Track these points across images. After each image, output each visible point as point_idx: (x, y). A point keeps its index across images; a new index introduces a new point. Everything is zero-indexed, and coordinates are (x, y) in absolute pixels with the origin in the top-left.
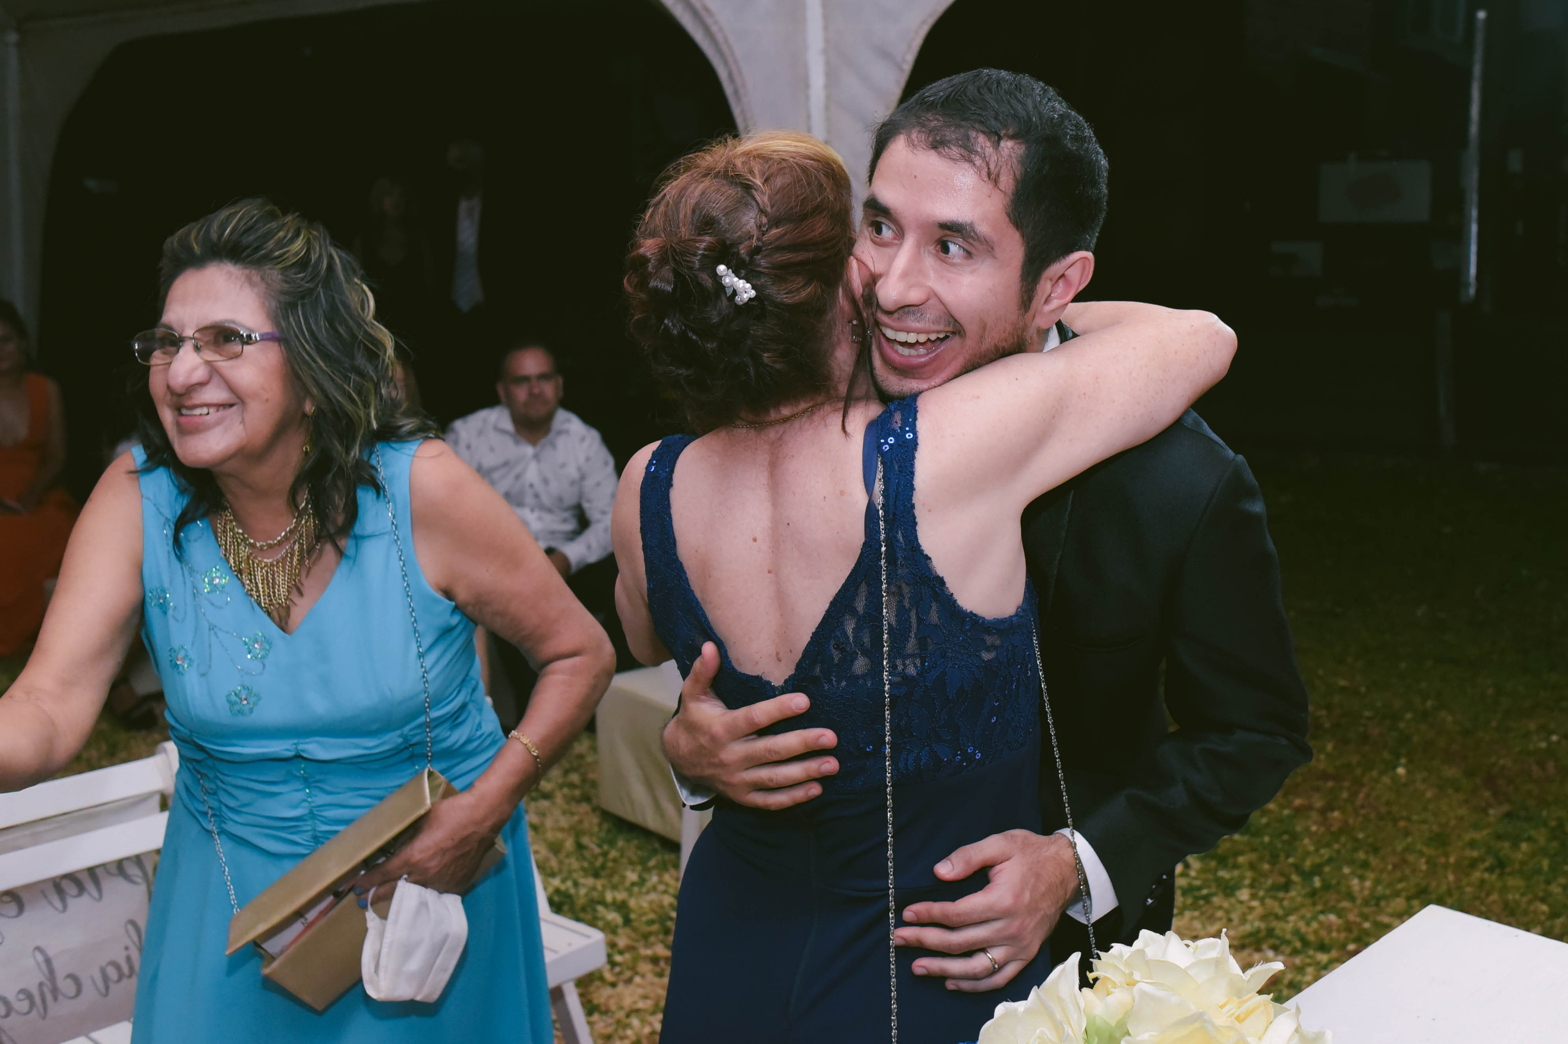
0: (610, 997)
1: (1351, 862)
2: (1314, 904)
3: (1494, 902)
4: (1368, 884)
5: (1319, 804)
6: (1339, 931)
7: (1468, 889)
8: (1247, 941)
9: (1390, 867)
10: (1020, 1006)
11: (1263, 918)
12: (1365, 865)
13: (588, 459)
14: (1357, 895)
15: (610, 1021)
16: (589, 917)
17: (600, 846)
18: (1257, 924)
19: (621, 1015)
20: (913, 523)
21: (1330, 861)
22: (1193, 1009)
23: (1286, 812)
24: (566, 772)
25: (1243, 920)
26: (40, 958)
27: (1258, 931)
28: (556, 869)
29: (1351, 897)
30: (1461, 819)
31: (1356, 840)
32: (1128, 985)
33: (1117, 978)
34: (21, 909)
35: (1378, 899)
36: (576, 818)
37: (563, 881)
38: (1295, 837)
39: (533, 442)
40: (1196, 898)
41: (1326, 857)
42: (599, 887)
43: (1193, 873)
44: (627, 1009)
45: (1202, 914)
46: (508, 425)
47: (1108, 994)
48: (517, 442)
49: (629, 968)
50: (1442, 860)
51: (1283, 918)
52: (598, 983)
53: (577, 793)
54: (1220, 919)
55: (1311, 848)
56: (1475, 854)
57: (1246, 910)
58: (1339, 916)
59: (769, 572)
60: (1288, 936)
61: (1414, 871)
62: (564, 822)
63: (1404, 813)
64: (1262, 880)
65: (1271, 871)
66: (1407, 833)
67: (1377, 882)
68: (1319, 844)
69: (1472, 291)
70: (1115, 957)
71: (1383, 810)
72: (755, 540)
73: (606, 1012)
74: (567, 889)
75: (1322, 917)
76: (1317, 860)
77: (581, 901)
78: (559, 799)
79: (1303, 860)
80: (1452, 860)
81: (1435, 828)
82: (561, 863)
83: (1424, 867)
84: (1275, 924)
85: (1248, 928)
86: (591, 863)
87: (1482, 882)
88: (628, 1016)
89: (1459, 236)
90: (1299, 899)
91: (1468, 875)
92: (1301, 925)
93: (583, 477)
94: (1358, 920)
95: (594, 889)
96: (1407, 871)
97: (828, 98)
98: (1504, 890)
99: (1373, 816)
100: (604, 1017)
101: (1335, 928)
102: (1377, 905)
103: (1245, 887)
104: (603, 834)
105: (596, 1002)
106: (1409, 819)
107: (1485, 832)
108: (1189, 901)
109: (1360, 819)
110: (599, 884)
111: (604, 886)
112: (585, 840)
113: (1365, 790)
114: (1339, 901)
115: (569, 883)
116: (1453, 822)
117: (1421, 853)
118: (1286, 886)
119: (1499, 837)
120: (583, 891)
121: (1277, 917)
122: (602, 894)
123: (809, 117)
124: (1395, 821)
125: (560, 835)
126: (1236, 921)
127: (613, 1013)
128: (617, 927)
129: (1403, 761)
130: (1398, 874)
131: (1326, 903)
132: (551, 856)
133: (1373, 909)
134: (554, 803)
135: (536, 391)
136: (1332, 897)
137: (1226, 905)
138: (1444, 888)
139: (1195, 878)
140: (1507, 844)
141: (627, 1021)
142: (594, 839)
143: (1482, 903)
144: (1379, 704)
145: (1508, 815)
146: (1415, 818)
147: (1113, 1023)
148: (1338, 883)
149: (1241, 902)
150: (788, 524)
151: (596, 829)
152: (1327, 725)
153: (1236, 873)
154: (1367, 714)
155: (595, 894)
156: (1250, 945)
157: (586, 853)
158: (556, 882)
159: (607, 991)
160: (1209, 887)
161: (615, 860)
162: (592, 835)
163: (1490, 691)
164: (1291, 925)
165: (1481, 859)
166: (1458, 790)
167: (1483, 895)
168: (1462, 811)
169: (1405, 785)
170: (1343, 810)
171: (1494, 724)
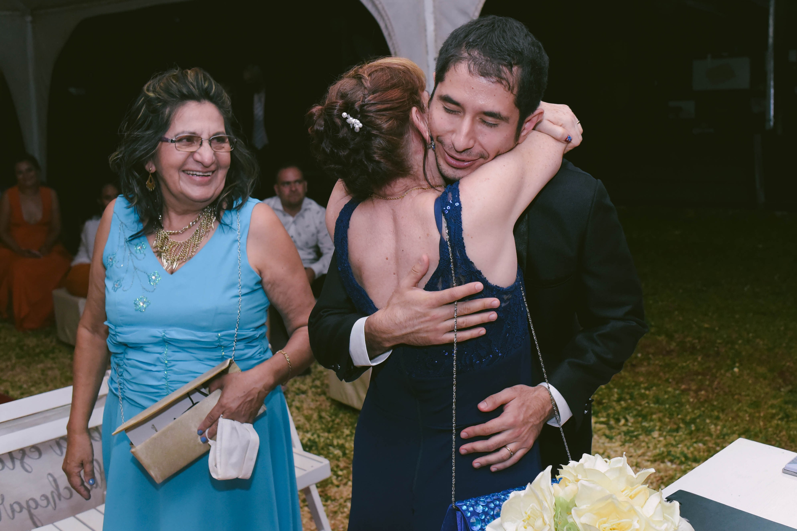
0: (336, 492)
1: (710, 417)
2: (691, 439)
3: (783, 436)
4: (719, 428)
5: (694, 388)
6: (704, 452)
7: (770, 429)
8: (657, 458)
9: (730, 419)
10: (522, 493)
11: (666, 446)
12: (718, 418)
13: (321, 223)
14: (713, 433)
15: (336, 504)
16: (325, 452)
17: (331, 417)
18: (662, 449)
19: (342, 501)
20: (463, 247)
21: (699, 416)
22: (608, 492)
23: (677, 392)
24: (313, 381)
25: (655, 447)
26: (51, 479)
27: (663, 452)
28: (309, 429)
29: (710, 435)
30: (767, 394)
31: (713, 405)
32: (576, 481)
33: (571, 478)
34: (40, 454)
35: (724, 435)
36: (318, 403)
37: (313, 435)
38: (682, 405)
39: (293, 215)
40: (631, 437)
41: (698, 414)
42: (330, 438)
43: (630, 424)
44: (345, 498)
45: (635, 444)
46: (280, 207)
47: (566, 486)
48: (284, 215)
49: (346, 478)
50: (757, 415)
51: (676, 446)
52: (330, 485)
53: (319, 390)
54: (644, 447)
55: (690, 410)
56: (774, 411)
57: (657, 442)
58: (704, 444)
59: (394, 274)
60: (678, 455)
61: (742, 421)
62: (313, 405)
63: (738, 391)
64: (665, 427)
65: (670, 422)
66: (739, 401)
67: (724, 426)
68: (694, 408)
69: (772, 123)
70: (570, 467)
71: (727, 390)
72: (387, 259)
73: (334, 500)
74: (315, 439)
75: (695, 445)
76: (693, 416)
77: (321, 445)
78: (310, 393)
79: (686, 416)
80: (762, 414)
81: (754, 398)
82: (311, 425)
83: (748, 419)
84: (672, 449)
85: (657, 451)
86: (326, 426)
87: (778, 425)
88: (345, 501)
89: (765, 96)
90: (684, 436)
91: (770, 422)
92: (685, 450)
93: (318, 232)
94: (714, 446)
95: (328, 438)
96: (739, 421)
97: (436, 35)
98: (789, 429)
99: (721, 393)
100: (333, 502)
101: (702, 450)
102: (724, 438)
103: (657, 430)
104: (332, 411)
105: (329, 495)
106: (740, 394)
107: (779, 400)
108: (628, 438)
109: (715, 395)
110: (330, 436)
111: (333, 437)
112: (323, 414)
113: (718, 380)
114: (704, 437)
115: (315, 436)
116: (763, 395)
117: (746, 411)
118: (677, 430)
119: (786, 403)
120: (322, 440)
121: (672, 445)
122: (332, 440)
123: (427, 46)
124: (733, 395)
125: (310, 412)
126: (651, 448)
127: (338, 500)
128: (339, 457)
129: (737, 365)
130: (735, 422)
131: (697, 438)
132: (306, 422)
133: (722, 440)
134: (307, 396)
135: (294, 189)
136: (700, 434)
137: (646, 440)
138: (758, 429)
139: (631, 427)
140: (790, 406)
141: (345, 504)
142: (328, 413)
143: (777, 436)
144: (725, 336)
145: (791, 391)
146: (743, 393)
147: (568, 501)
148: (704, 428)
149: (654, 438)
150: (403, 251)
151: (329, 408)
152: (698, 347)
153: (652, 423)
154: (719, 341)
155: (328, 441)
156: (659, 460)
157: (324, 421)
158: (309, 435)
159: (335, 489)
160: (638, 431)
161: (338, 424)
162: (326, 411)
163: (782, 328)
164: (680, 449)
165: (777, 414)
166: (765, 379)
167: (778, 432)
168: (767, 390)
169: (738, 377)
170: (707, 391)
171: (784, 345)
